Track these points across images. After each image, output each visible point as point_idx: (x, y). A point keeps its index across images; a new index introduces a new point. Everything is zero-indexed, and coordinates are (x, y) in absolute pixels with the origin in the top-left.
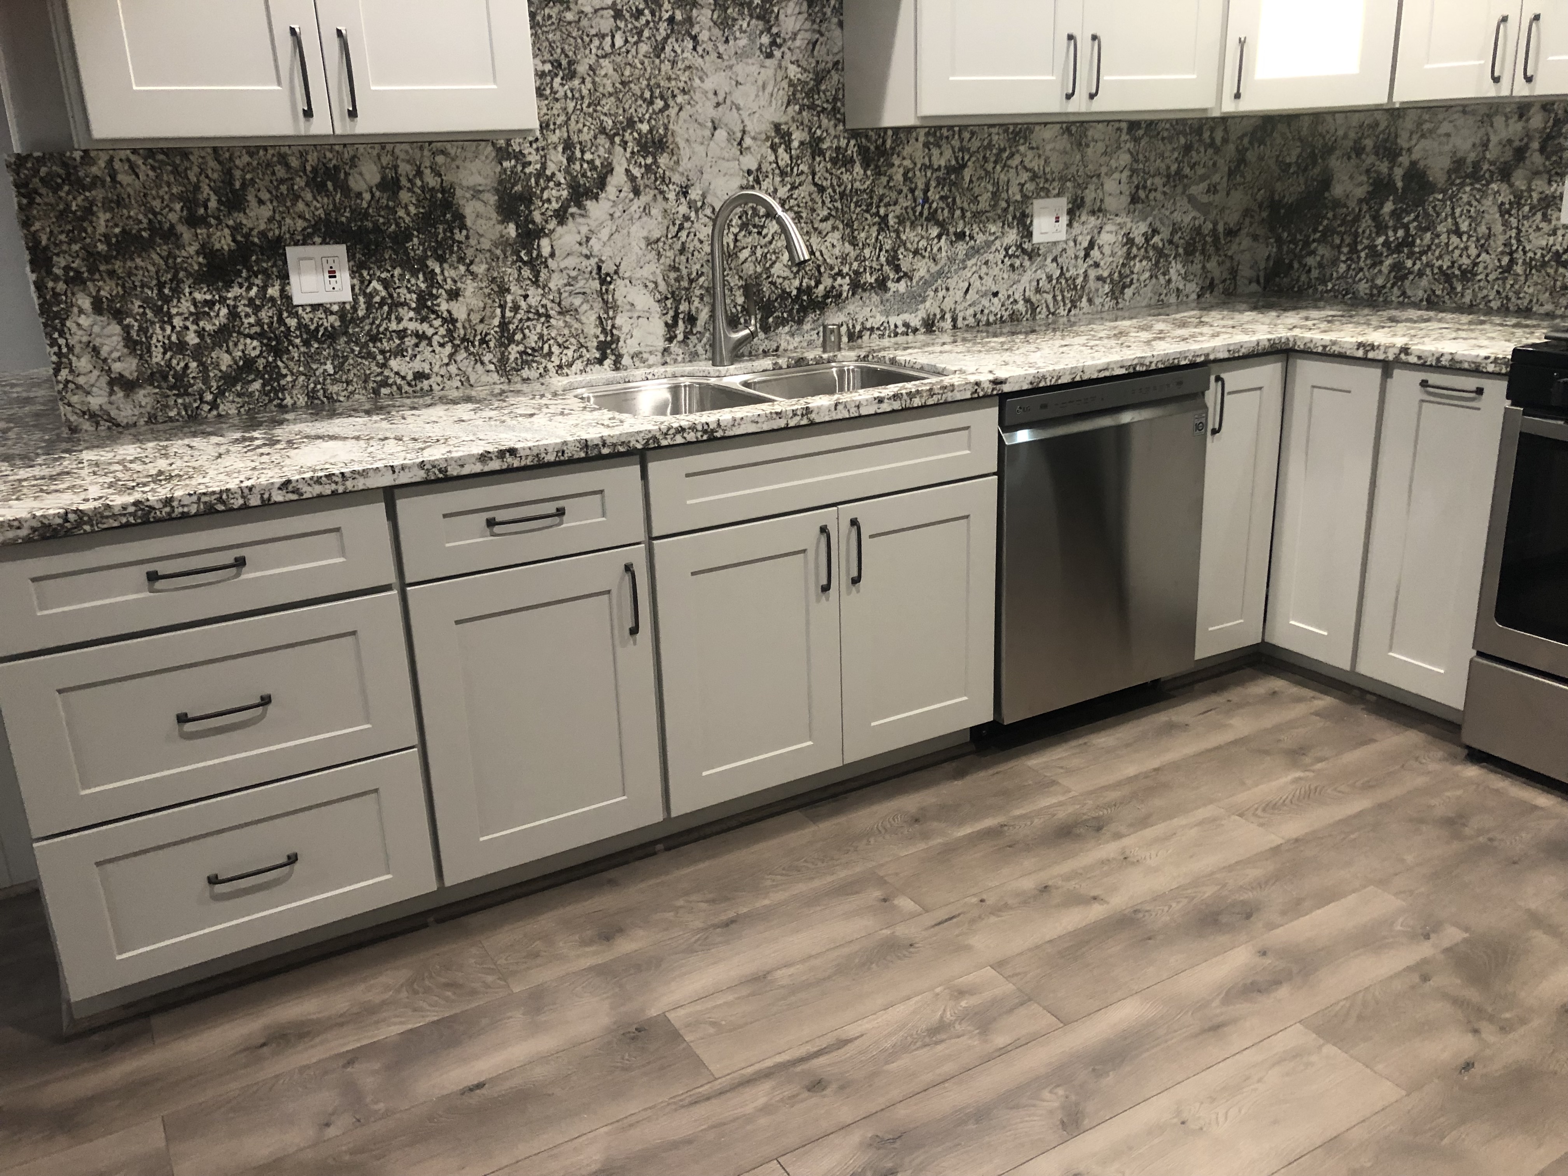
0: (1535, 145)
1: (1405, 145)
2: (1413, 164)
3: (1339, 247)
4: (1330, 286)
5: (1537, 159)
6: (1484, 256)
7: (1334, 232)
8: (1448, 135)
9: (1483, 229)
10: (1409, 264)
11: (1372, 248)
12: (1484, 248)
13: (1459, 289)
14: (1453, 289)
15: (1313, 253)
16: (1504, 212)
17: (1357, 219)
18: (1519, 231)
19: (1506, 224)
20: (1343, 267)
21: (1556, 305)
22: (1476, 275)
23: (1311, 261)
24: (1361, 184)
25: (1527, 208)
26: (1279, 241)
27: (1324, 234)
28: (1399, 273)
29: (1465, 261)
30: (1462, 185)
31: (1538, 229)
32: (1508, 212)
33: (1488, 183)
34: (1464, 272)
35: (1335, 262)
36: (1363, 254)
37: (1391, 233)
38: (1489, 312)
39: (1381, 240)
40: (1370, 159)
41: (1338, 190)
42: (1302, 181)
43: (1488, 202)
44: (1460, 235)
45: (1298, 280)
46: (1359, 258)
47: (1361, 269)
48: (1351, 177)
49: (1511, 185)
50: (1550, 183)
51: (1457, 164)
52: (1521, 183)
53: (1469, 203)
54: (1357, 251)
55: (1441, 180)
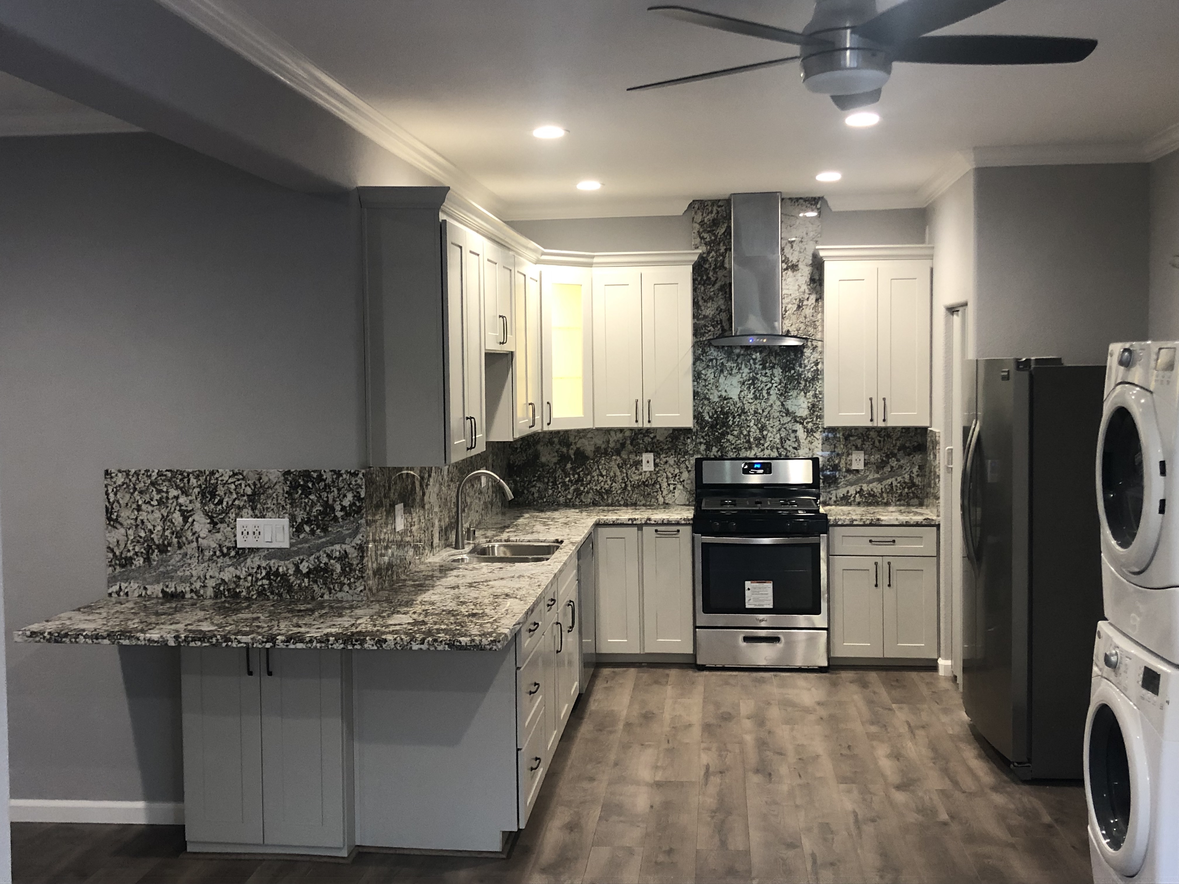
0: (628, 442)
1: (573, 442)
2: (578, 449)
3: (547, 483)
4: (545, 500)
5: (630, 447)
6: (614, 484)
7: (544, 477)
8: (592, 438)
9: (612, 474)
10: (582, 488)
11: (564, 483)
12: (613, 481)
13: (606, 497)
14: (603, 498)
15: (534, 486)
16: (619, 467)
17: (555, 471)
18: (627, 474)
19: (621, 472)
20: (550, 492)
21: (646, 501)
22: (612, 491)
23: (533, 490)
24: (554, 457)
25: (629, 466)
27: (539, 477)
28: (578, 493)
29: (607, 487)
30: (601, 457)
31: (635, 473)
32: (622, 467)
33: (612, 456)
34: (607, 491)
35: (546, 490)
36: (559, 486)
37: (572, 476)
38: (620, 505)
39: (568, 479)
40: (558, 447)
41: (543, 459)
42: (524, 455)
43: (613, 463)
44: (603, 476)
46: (558, 487)
47: (560, 492)
48: (549, 454)
49: (621, 457)
50: (636, 456)
51: (597, 449)
52: (625, 456)
53: (605, 464)
54: (556, 485)
55: (591, 455)
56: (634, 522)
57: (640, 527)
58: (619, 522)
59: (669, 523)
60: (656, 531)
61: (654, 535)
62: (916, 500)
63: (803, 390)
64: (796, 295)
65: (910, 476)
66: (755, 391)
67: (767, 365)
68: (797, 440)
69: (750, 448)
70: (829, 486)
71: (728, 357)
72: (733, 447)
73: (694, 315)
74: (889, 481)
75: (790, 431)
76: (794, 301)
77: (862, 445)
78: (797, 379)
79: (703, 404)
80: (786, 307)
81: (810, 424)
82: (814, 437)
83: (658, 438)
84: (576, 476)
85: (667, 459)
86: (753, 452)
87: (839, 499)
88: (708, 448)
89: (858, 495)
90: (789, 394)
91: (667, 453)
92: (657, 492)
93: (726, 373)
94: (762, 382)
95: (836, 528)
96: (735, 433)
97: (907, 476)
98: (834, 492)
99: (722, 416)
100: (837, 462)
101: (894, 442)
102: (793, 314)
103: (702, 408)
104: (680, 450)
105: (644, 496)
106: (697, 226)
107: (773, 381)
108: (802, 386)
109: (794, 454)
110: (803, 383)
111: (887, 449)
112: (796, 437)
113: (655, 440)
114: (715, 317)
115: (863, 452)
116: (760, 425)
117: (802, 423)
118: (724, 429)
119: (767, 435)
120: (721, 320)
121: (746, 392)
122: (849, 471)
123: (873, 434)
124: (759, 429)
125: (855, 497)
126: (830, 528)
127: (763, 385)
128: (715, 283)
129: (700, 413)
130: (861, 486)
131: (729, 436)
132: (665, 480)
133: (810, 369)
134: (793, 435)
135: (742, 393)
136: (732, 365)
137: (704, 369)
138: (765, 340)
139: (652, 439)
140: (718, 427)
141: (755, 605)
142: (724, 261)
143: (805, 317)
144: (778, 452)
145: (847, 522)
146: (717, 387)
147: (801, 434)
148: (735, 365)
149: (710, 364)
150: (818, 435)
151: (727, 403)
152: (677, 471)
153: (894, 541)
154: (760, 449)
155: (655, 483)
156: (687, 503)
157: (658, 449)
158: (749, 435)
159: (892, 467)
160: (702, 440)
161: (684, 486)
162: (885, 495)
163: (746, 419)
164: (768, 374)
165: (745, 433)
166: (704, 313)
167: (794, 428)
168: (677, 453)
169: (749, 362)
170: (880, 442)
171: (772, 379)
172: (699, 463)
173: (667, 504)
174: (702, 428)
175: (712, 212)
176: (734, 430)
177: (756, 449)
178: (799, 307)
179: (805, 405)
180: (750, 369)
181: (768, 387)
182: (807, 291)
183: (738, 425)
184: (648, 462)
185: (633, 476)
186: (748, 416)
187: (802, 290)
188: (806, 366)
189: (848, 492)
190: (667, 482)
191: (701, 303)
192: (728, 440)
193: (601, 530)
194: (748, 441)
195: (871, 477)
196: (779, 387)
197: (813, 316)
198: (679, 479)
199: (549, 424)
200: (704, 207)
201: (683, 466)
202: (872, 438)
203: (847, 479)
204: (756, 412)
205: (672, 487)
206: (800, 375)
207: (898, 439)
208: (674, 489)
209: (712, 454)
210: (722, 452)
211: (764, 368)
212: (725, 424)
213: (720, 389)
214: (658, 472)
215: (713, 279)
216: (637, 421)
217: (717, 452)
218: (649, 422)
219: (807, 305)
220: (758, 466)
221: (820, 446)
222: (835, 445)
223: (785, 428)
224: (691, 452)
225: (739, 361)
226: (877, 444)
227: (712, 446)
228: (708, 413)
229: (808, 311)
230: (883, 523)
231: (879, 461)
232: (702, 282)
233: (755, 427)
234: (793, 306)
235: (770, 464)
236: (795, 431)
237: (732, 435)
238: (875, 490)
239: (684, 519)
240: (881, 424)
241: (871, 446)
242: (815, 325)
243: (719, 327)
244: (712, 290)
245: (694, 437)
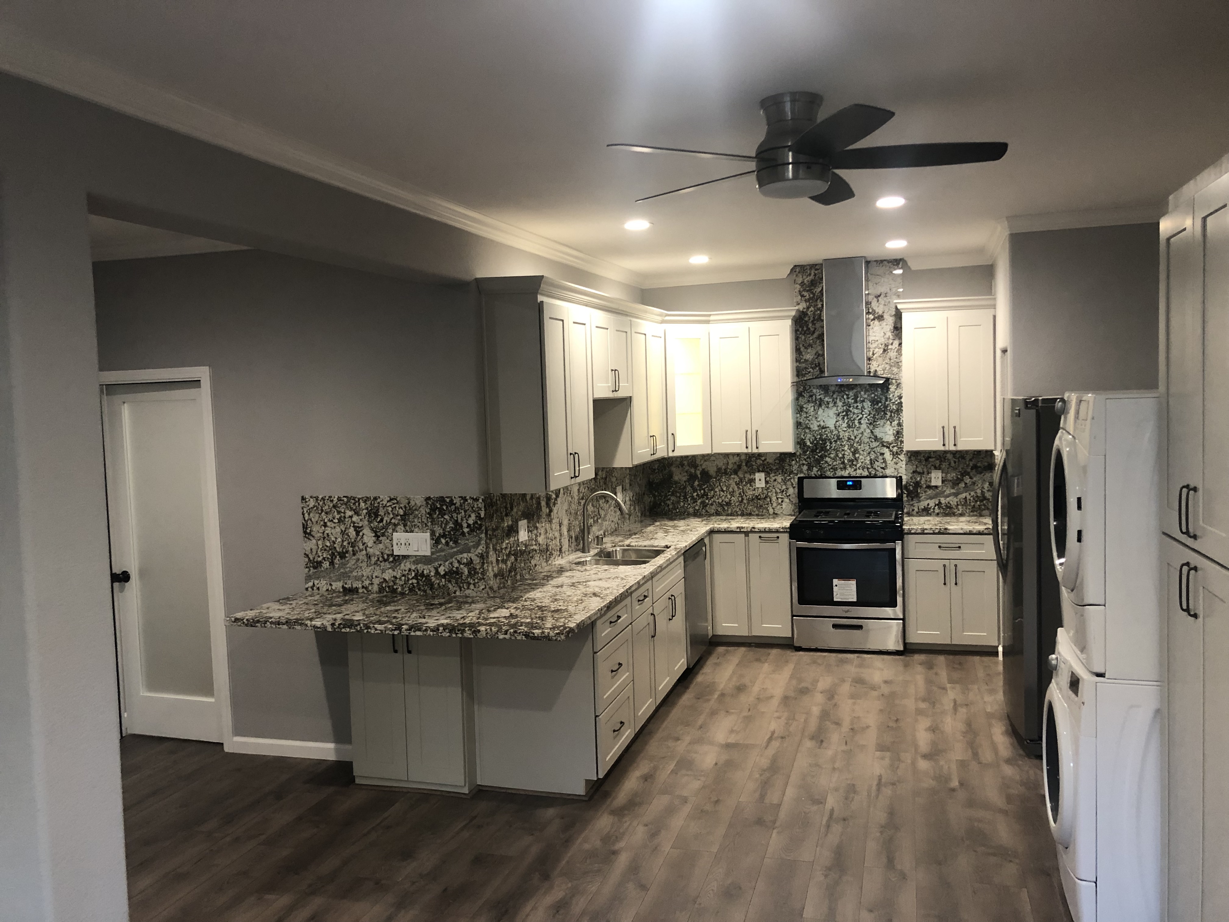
0: (744, 464)
1: (700, 464)
2: (703, 469)
3: (679, 497)
4: (678, 510)
5: (745, 468)
6: (733, 498)
7: (677, 492)
8: (714, 461)
9: (731, 490)
10: (707, 501)
11: (692, 497)
12: (732, 495)
13: (726, 509)
14: (724, 509)
15: (669, 499)
16: (737, 484)
17: (685, 488)
18: (743, 490)
19: (738, 488)
20: (682, 504)
21: (759, 511)
22: (731, 504)
23: (668, 502)
24: (685, 476)
25: (744, 483)
26: (654, 496)
27: (673, 493)
28: (704, 505)
29: (727, 500)
30: (721, 476)
31: (749, 489)
32: (739, 484)
33: (730, 475)
34: (727, 503)
35: (679, 502)
36: (689, 499)
37: (699, 492)
38: (738, 515)
39: (695, 494)
40: (687, 468)
41: (676, 478)
42: (661, 475)
43: (731, 481)
44: (723, 491)
45: (664, 509)
47: (689, 504)
48: (680, 474)
49: (738, 476)
50: (750, 475)
51: (719, 470)
52: (741, 476)
53: (725, 482)
54: (687, 498)
55: (714, 474)
56: (742, 530)
57: (747, 534)
58: (729, 529)
59: (770, 531)
60: (760, 537)
61: (759, 540)
62: (987, 511)
63: (889, 419)
64: (882, 340)
65: (982, 491)
66: (848, 421)
67: (859, 399)
68: (885, 461)
69: (845, 468)
70: (912, 500)
71: (825, 393)
72: (830, 467)
73: (796, 359)
74: (964, 495)
75: (878, 454)
76: (880, 346)
77: (940, 465)
78: (884, 411)
79: (805, 433)
80: (874, 351)
81: (896, 448)
82: (899, 458)
83: (768, 460)
84: (702, 491)
85: (776, 477)
86: (847, 472)
87: (921, 511)
88: (810, 468)
89: (937, 507)
90: (877, 423)
91: (776, 473)
92: (768, 504)
93: (823, 407)
94: (854, 413)
95: (909, 536)
96: (832, 456)
97: (979, 491)
98: (916, 504)
99: (821, 442)
100: (918, 479)
101: (967, 463)
102: (880, 356)
103: (804, 435)
104: (786, 470)
105: (757, 507)
106: (798, 287)
107: (863, 413)
108: (888, 416)
109: (882, 473)
110: (889, 414)
111: (962, 468)
112: (883, 459)
113: (766, 462)
114: (814, 361)
115: (941, 471)
116: (853, 450)
117: (889, 448)
118: (823, 452)
119: (858, 457)
120: (819, 363)
121: (840, 422)
122: (929, 487)
123: (949, 456)
124: (852, 453)
125: (934, 509)
126: (905, 536)
127: (855, 416)
128: (814, 332)
129: (802, 440)
130: (940, 500)
131: (827, 458)
132: (774, 495)
133: (894, 402)
134: (881, 457)
135: (838, 423)
136: (829, 400)
137: (806, 403)
138: (851, 380)
139: (763, 461)
140: (818, 451)
141: (842, 599)
142: (821, 314)
143: (890, 359)
144: (868, 471)
145: (919, 531)
146: (816, 418)
147: (888, 456)
148: (831, 400)
149: (810, 399)
150: (902, 457)
151: (825, 431)
152: (784, 487)
153: (960, 547)
154: (853, 469)
155: (766, 497)
156: (793, 513)
157: (768, 470)
158: (843, 458)
159: (966, 484)
160: (804, 462)
161: (790, 500)
162: (960, 507)
163: (841, 445)
164: (860, 407)
165: (840, 455)
166: (804, 358)
167: (882, 451)
168: (784, 473)
169: (843, 397)
170: (955, 462)
171: (862, 411)
172: (801, 480)
173: (776, 514)
174: (805, 452)
175: (810, 275)
176: (830, 454)
177: (849, 469)
178: (885, 351)
179: (891, 432)
180: (843, 403)
181: (859, 417)
182: (891, 337)
183: (834, 450)
184: (760, 480)
185: (748, 491)
186: (843, 442)
187: (887, 336)
188: (891, 400)
189: (928, 505)
190: (776, 496)
191: (802, 349)
192: (826, 462)
193: (716, 536)
194: (843, 463)
195: (948, 492)
196: (868, 417)
197: (896, 358)
198: (786, 494)
199: (673, 451)
200: (804, 270)
201: (789, 483)
202: (948, 459)
203: (927, 493)
204: (849, 439)
205: (780, 500)
206: (886, 407)
207: (971, 460)
208: (782, 502)
209: (813, 473)
210: (821, 472)
211: (856, 402)
212: (823, 448)
213: (819, 420)
214: (768, 488)
215: (812, 329)
216: (747, 447)
217: (818, 471)
218: (757, 448)
219: (891, 349)
220: (851, 483)
221: (904, 466)
222: (916, 466)
223: (874, 452)
224: (795, 472)
225: (835, 396)
226: (953, 464)
227: (813, 467)
228: (809, 440)
229: (892, 354)
230: (950, 532)
231: (955, 478)
232: (803, 332)
233: (849, 451)
234: (879, 350)
235: (861, 481)
236: (883, 454)
237: (829, 457)
238: (951, 502)
239: (783, 528)
240: (952, 448)
241: (947, 466)
242: (898, 365)
243: (817, 368)
244: (811, 338)
245: (798, 460)
